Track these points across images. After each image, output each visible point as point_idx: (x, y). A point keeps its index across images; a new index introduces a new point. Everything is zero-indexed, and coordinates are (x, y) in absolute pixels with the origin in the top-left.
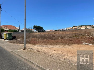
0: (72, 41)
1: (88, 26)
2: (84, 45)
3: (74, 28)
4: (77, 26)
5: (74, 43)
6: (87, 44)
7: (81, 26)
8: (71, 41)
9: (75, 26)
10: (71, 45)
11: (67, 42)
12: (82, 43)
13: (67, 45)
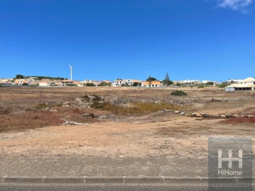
0: (39, 119)
1: (56, 79)
2: (68, 125)
3: (20, 82)
4: (28, 77)
5: (47, 125)
6: (74, 124)
7: (40, 78)
8: (36, 118)
9: (22, 77)
10: (40, 129)
11: (26, 121)
12: (62, 122)
13: (32, 131)
